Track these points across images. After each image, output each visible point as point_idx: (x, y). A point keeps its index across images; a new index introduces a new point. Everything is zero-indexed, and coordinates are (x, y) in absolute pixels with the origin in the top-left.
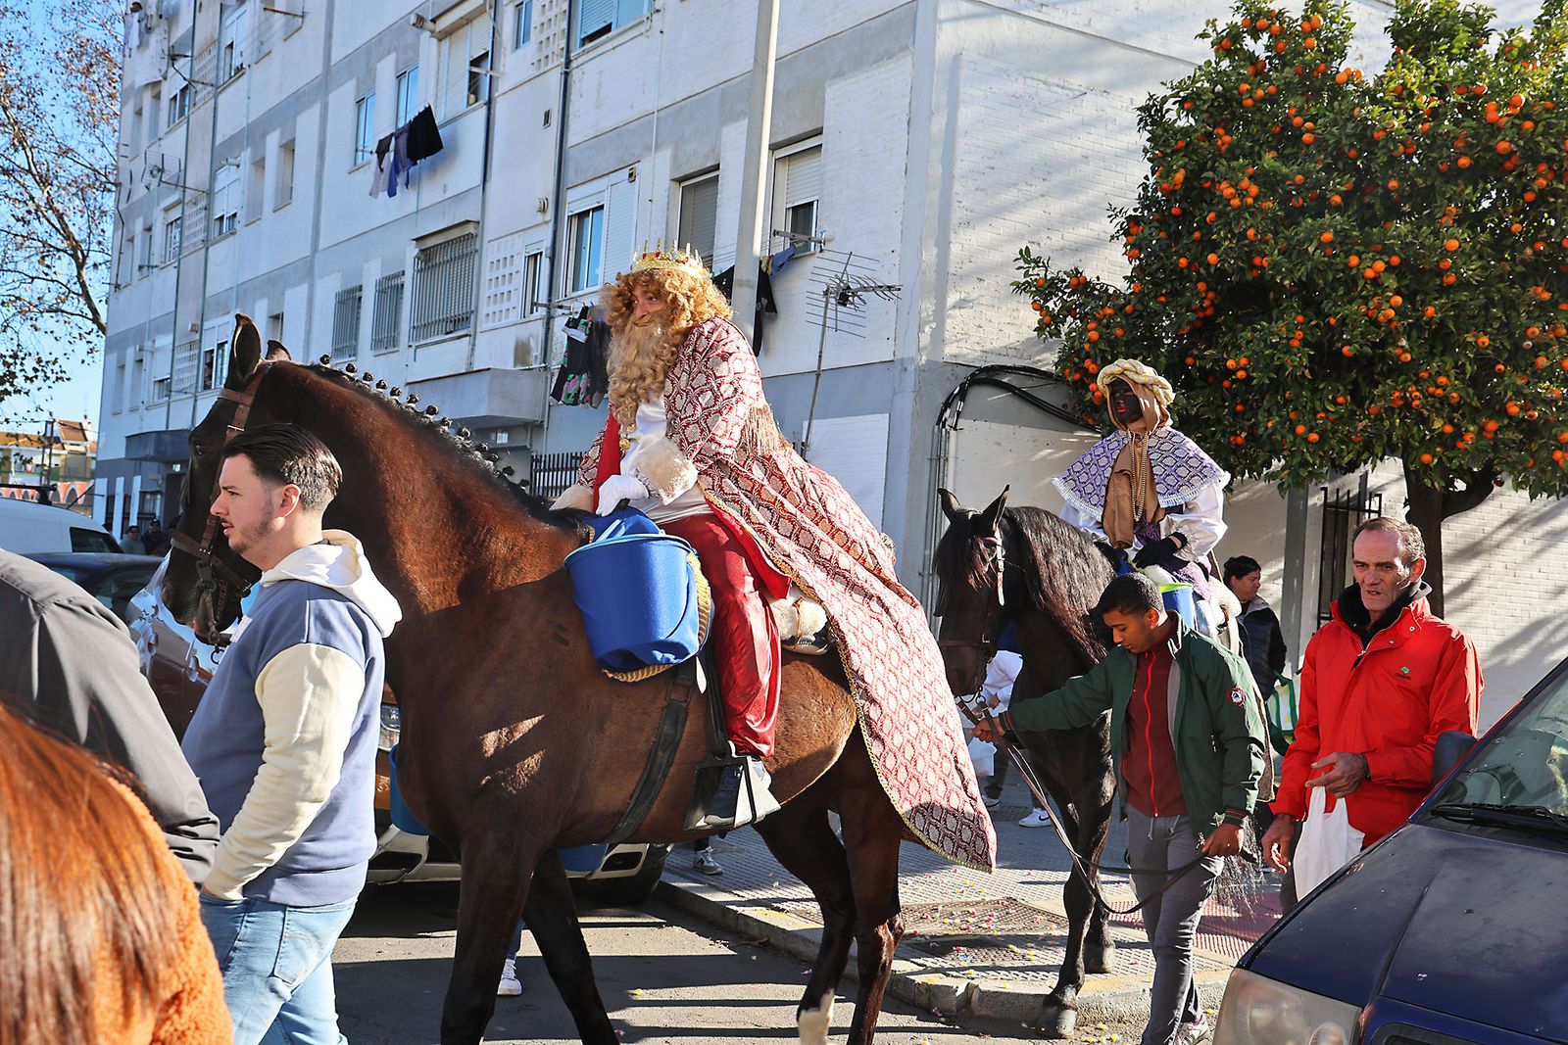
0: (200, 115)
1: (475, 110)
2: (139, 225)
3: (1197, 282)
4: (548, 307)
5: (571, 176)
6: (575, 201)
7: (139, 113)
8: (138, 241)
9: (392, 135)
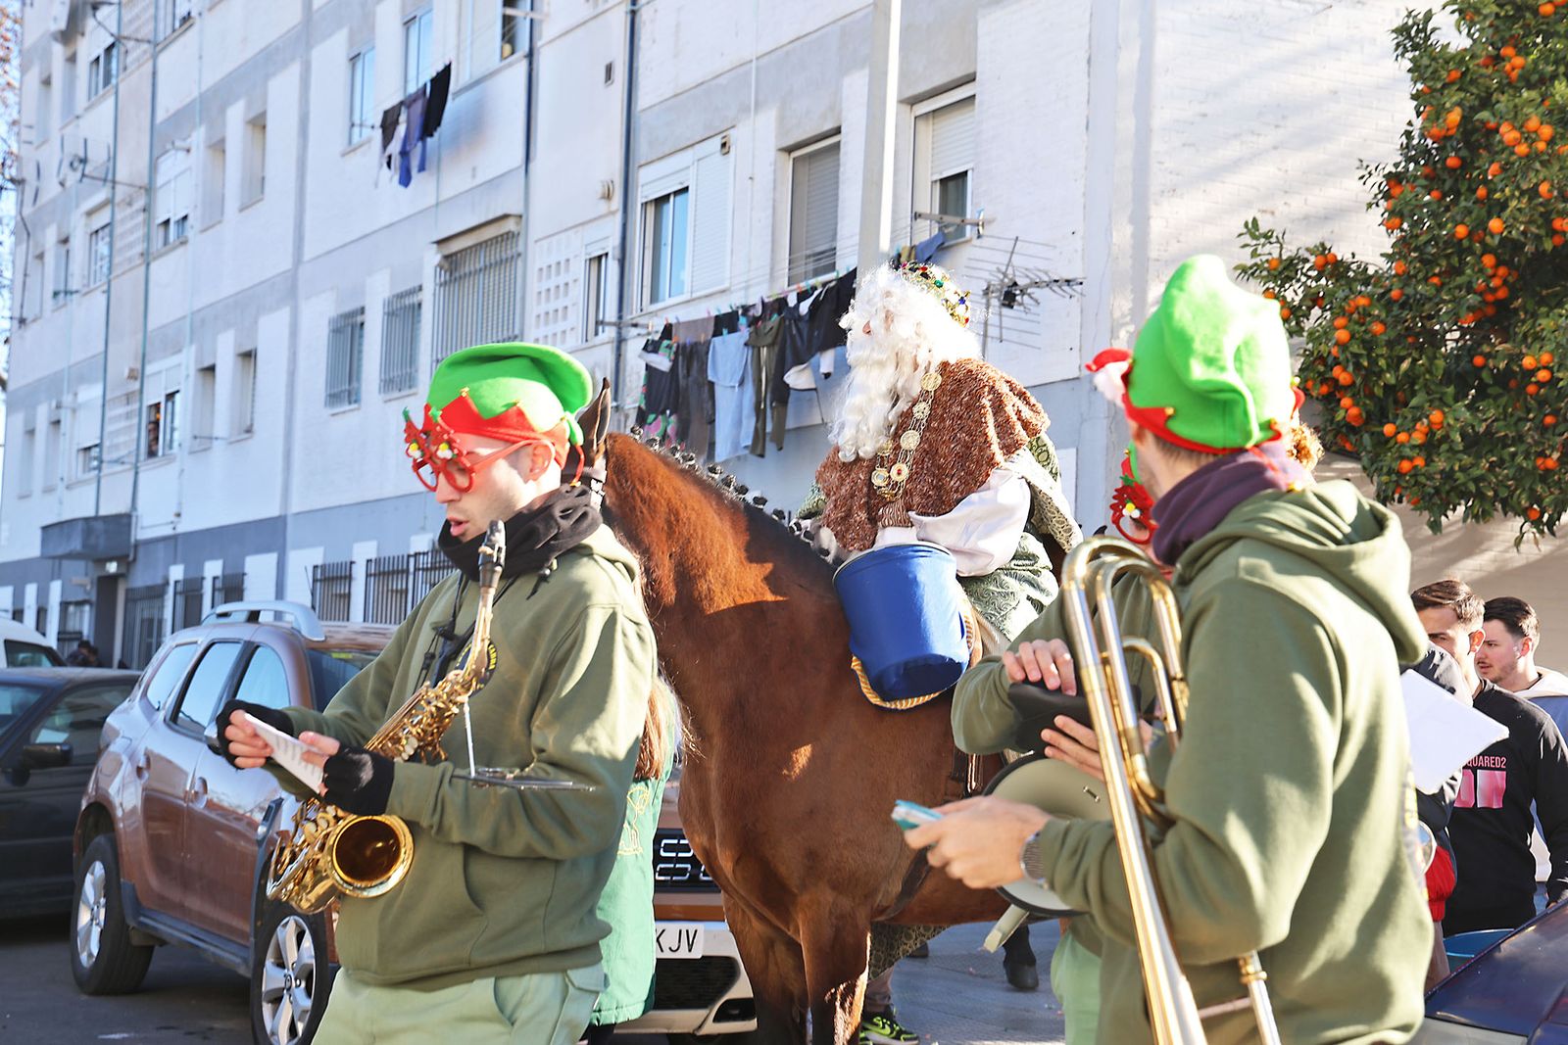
0: (132, 82)
1: (510, 65)
2: (51, 237)
3: (1482, 255)
4: (619, 325)
5: (643, 149)
6: (649, 185)
7: (47, 82)
8: (49, 259)
9: (402, 103)
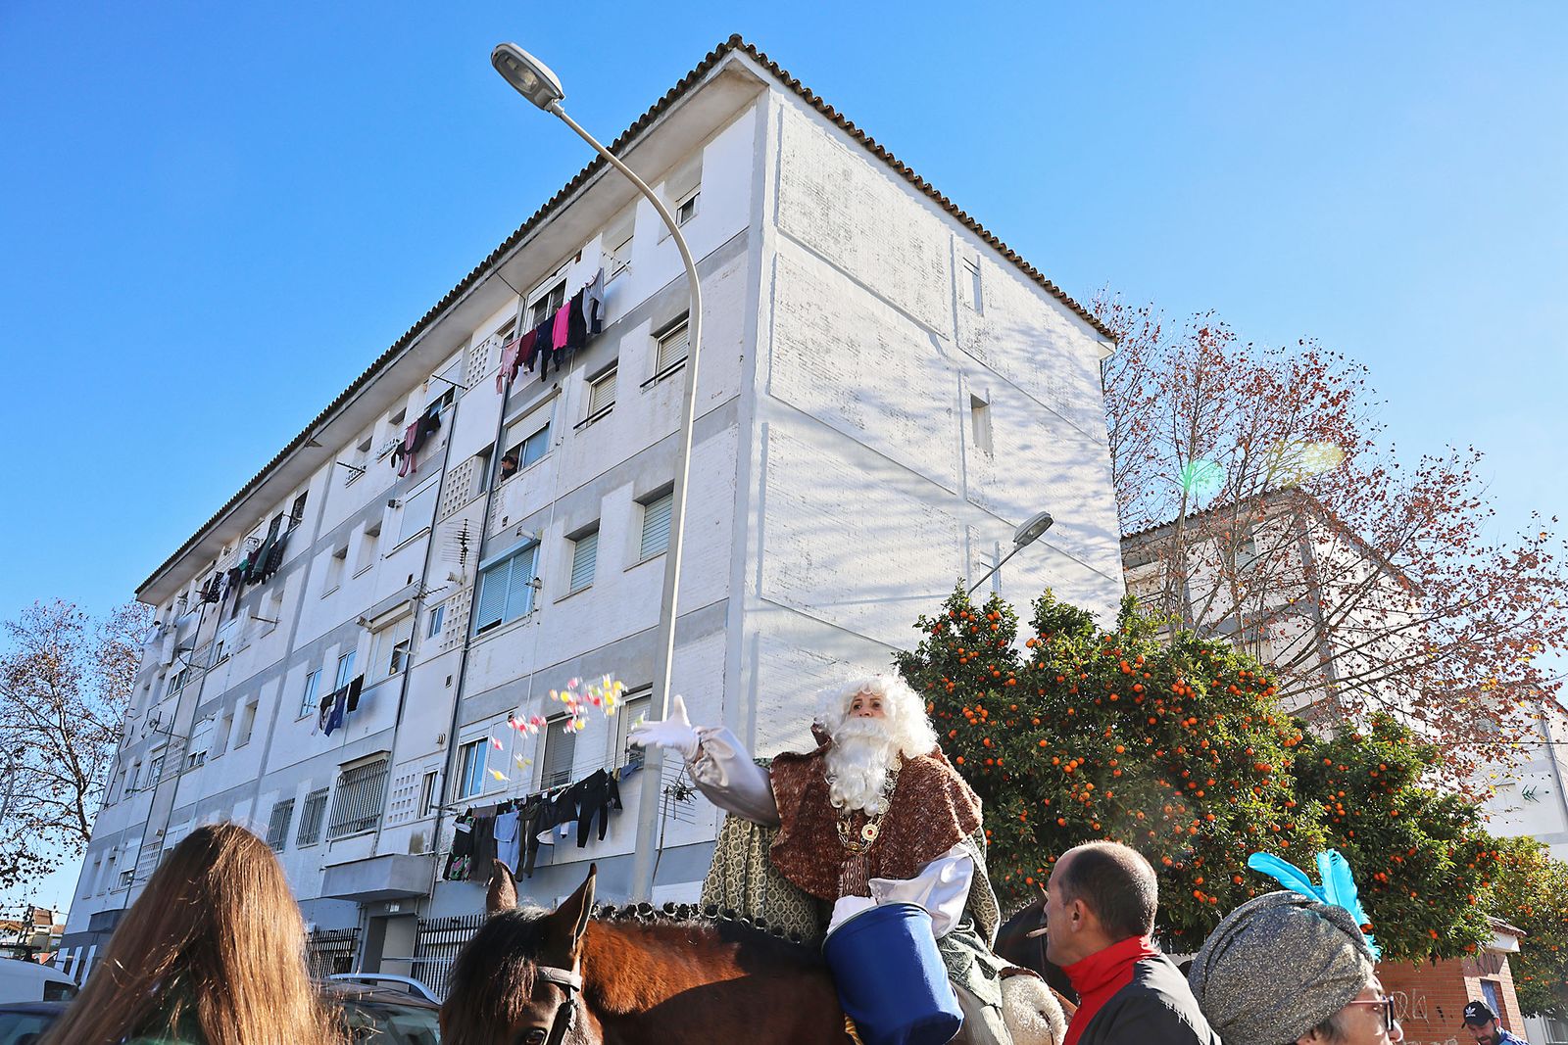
0: (190, 689)
1: (395, 677)
2: (132, 762)
4: (441, 808)
5: (464, 718)
6: (466, 736)
7: (147, 689)
8: (128, 774)
9: (333, 695)
